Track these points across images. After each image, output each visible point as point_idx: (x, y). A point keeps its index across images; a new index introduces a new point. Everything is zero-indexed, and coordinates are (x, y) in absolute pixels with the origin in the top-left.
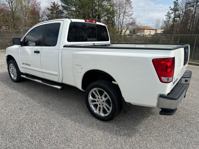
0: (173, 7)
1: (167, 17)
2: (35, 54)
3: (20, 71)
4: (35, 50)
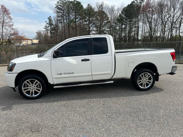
2: (84, 62)
3: (50, 83)
4: (83, 59)
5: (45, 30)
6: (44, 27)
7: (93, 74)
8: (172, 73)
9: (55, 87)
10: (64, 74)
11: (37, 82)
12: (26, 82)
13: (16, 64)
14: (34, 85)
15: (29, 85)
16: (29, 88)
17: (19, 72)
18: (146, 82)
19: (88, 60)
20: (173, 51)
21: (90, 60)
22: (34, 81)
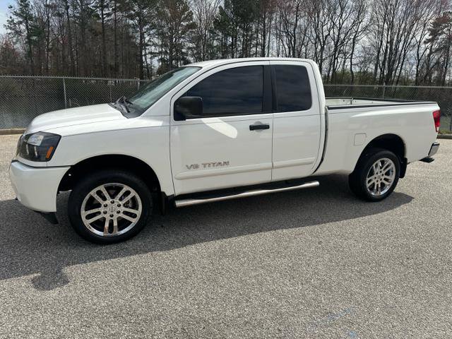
2: (255, 132)
3: (164, 193)
4: (253, 123)
5: (9, 31)
6: (7, 24)
7: (275, 164)
8: (427, 160)
9: (179, 203)
10: (205, 165)
11: (127, 193)
12: (93, 193)
13: (60, 137)
14: (117, 200)
15: (103, 203)
16: (102, 209)
17: (74, 162)
18: (381, 180)
20: (436, 107)
21: (271, 127)
22: (121, 188)
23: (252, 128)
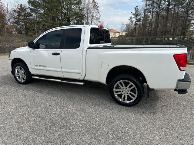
0: (134, 12)
1: (130, 21)
2: (54, 55)
3: (30, 72)
4: (54, 52)
7: (63, 70)
9: (33, 77)
10: (39, 66)
13: (11, 52)
16: (19, 73)
18: (127, 93)
19: (58, 54)
21: (60, 54)
22: (22, 68)
23: (53, 54)
